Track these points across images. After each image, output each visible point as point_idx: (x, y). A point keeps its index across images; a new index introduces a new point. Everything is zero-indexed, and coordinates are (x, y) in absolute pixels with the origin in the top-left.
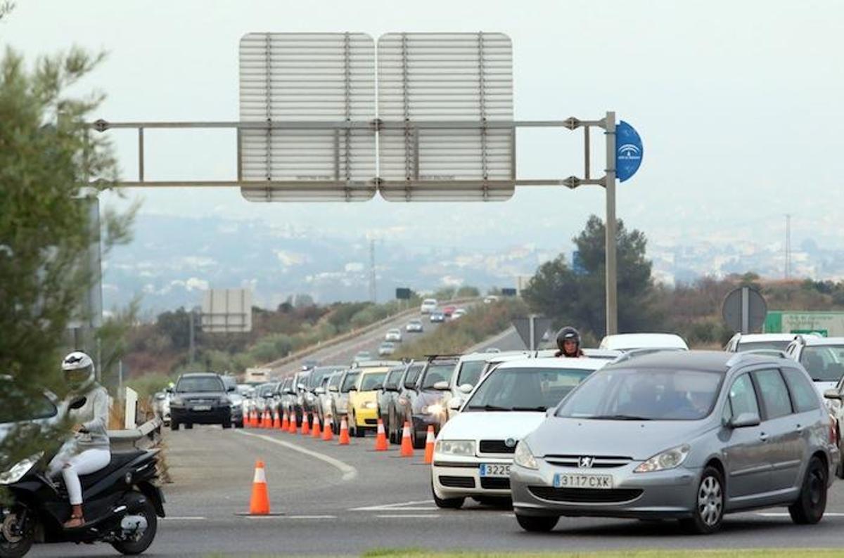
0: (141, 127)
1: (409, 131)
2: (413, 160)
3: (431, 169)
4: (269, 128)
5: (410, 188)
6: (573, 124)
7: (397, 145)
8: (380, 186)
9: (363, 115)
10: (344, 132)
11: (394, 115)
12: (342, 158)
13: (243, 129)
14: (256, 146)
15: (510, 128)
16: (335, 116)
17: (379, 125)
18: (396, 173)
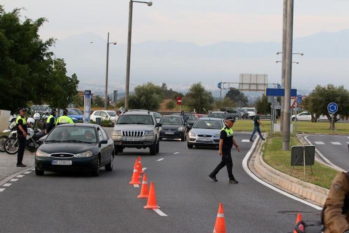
0: (229, 83)
1: (257, 84)
2: (257, 87)
3: (259, 88)
4: (242, 84)
5: (257, 90)
6: (274, 84)
7: (255, 86)
8: (253, 90)
9: (252, 82)
10: (250, 84)
11: (255, 83)
12: (250, 87)
13: (240, 84)
14: (241, 86)
15: (267, 84)
16: (249, 82)
17: (254, 84)
18: (255, 89)
